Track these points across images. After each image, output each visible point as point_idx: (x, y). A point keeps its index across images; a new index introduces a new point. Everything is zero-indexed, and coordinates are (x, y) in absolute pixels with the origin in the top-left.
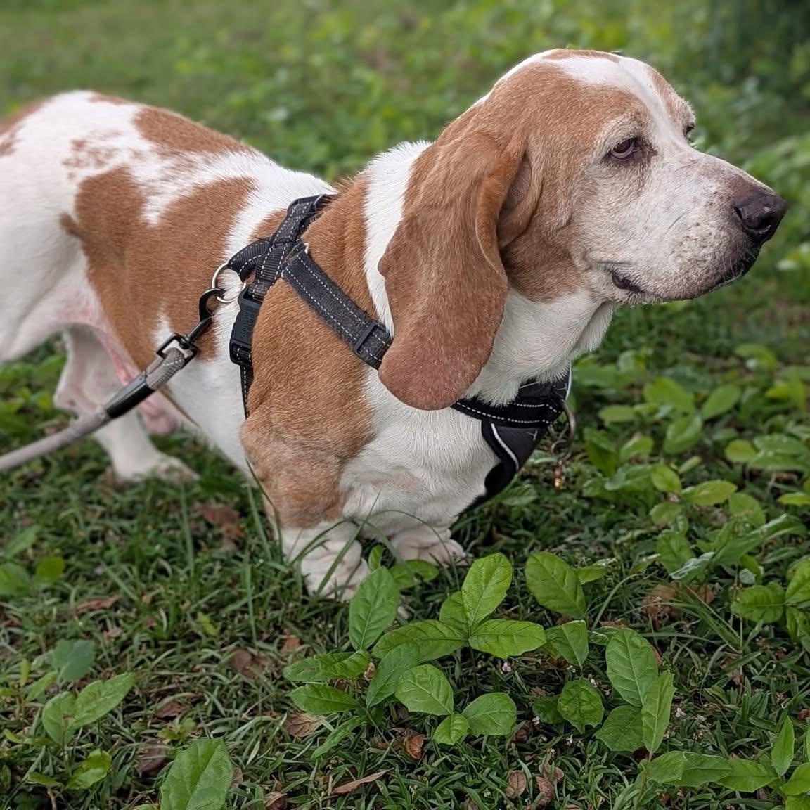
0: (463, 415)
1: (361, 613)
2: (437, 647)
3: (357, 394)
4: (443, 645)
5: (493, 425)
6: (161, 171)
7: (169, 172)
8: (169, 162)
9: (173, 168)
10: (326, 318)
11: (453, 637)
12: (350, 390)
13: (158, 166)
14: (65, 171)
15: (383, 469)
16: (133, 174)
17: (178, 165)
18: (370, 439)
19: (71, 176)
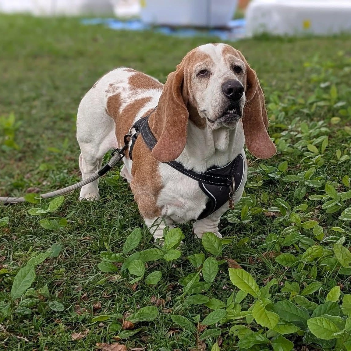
0: (192, 179)
1: (129, 242)
2: (154, 257)
3: (156, 170)
4: (156, 256)
5: (203, 183)
6: (128, 95)
7: (130, 95)
8: (131, 92)
9: (131, 94)
10: (147, 144)
11: (161, 254)
12: (154, 169)
13: (128, 93)
14: (105, 94)
15: (169, 199)
16: (121, 96)
17: (134, 93)
18: (162, 187)
19: (107, 96)
